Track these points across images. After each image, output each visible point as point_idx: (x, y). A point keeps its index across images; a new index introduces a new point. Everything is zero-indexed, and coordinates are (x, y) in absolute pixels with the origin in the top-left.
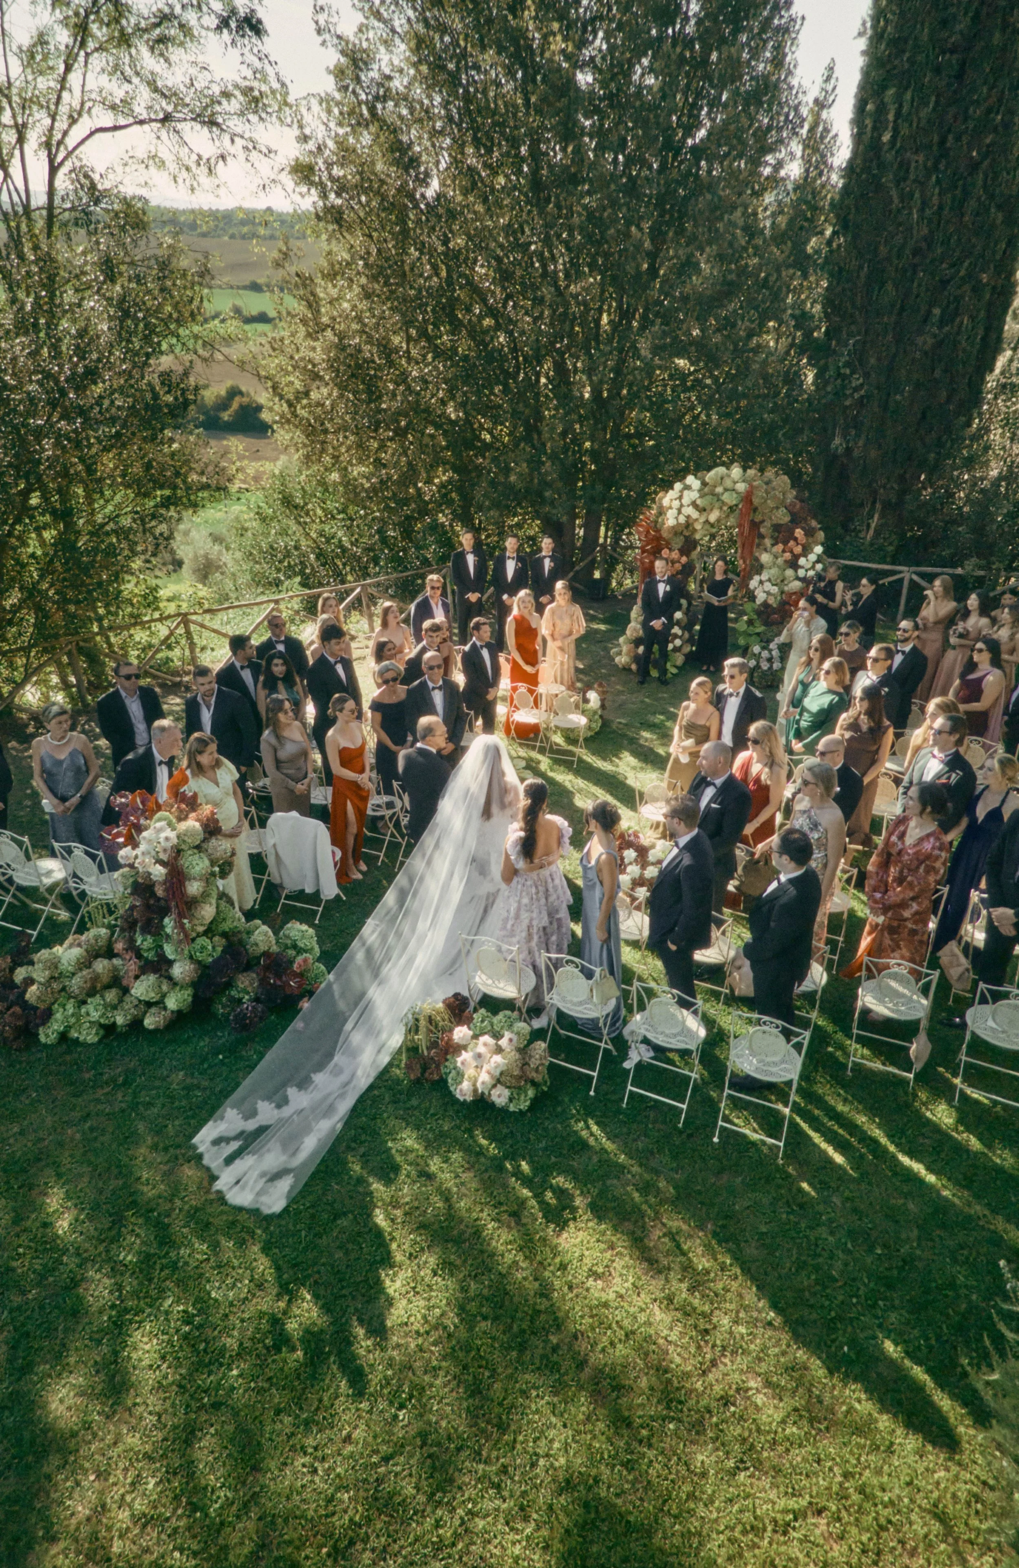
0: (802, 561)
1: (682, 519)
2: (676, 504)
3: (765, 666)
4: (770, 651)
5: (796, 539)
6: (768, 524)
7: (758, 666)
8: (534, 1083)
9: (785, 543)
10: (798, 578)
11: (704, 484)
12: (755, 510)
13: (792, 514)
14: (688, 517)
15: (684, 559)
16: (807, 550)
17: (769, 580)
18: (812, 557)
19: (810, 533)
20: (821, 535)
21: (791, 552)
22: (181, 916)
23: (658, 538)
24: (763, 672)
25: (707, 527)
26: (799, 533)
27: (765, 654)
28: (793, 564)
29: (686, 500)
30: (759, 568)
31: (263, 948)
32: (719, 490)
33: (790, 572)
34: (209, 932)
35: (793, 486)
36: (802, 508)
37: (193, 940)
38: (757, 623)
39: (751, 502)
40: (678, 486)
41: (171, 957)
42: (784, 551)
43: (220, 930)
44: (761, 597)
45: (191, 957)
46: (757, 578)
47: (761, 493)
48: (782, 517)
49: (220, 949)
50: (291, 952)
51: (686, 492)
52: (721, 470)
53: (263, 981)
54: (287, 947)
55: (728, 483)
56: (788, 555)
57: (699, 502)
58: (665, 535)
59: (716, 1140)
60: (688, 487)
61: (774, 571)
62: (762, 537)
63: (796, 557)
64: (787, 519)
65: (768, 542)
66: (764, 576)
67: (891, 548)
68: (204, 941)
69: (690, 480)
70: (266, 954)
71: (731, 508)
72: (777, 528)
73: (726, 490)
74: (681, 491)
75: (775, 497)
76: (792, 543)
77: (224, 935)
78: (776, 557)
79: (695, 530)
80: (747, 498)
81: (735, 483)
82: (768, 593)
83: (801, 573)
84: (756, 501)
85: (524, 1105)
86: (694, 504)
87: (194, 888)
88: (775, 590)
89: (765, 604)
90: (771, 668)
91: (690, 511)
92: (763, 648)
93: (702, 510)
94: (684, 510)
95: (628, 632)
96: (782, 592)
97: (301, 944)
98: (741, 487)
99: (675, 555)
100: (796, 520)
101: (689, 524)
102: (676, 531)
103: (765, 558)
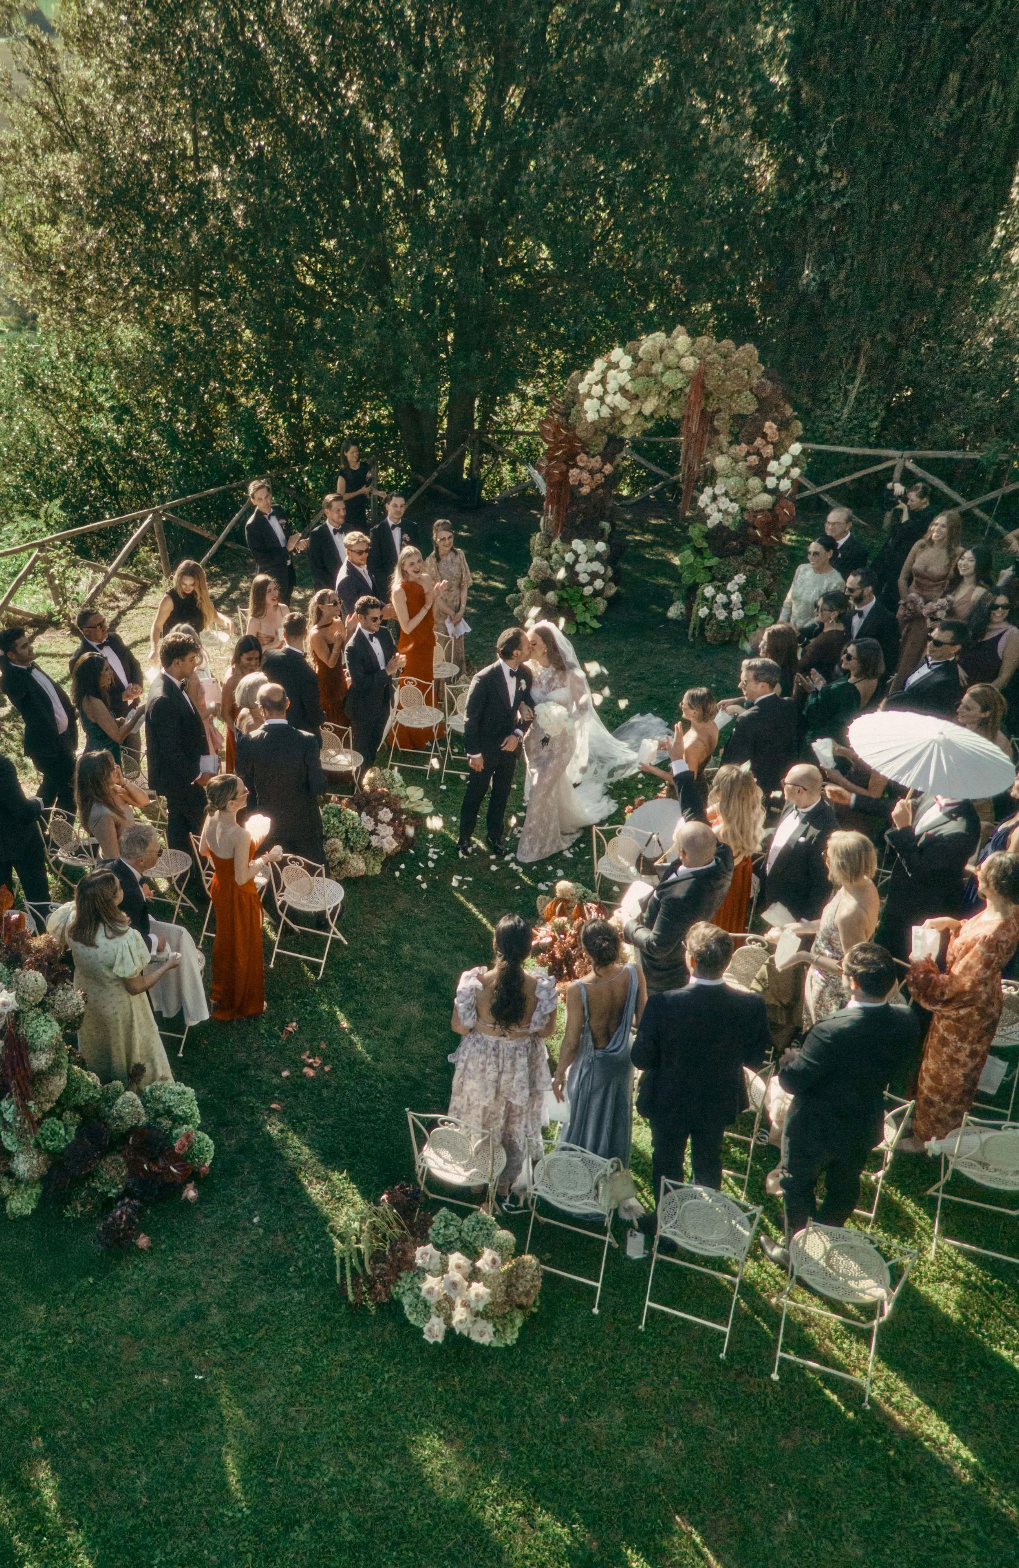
0: (773, 466)
1: (605, 412)
2: (598, 390)
3: (721, 615)
4: (728, 594)
5: (764, 436)
6: (725, 415)
7: (711, 616)
8: (521, 1307)
9: (750, 442)
10: (766, 490)
11: (637, 359)
12: (708, 396)
13: (760, 400)
14: (614, 409)
15: (608, 468)
16: (779, 450)
17: (726, 494)
18: (786, 459)
19: (784, 425)
20: (798, 427)
21: (758, 453)
22: (24, 1097)
23: (571, 439)
24: (719, 622)
25: (640, 420)
26: (770, 427)
27: (721, 598)
28: (761, 471)
29: (612, 385)
30: (710, 477)
31: (130, 1122)
32: (658, 368)
33: (754, 482)
34: (57, 1111)
35: (762, 360)
36: (774, 391)
37: (39, 1123)
38: (707, 553)
39: (703, 387)
40: (599, 364)
41: (13, 1149)
42: (749, 454)
43: (72, 1103)
44: (715, 518)
45: (37, 1145)
46: (708, 491)
47: (718, 371)
48: (747, 404)
49: (73, 1129)
50: (166, 1123)
51: (612, 373)
52: (659, 337)
53: (134, 1167)
54: (158, 1114)
55: (671, 358)
56: (753, 459)
57: (629, 387)
58: (580, 432)
59: (775, 1377)
60: (614, 366)
61: (733, 482)
62: (716, 432)
63: (765, 462)
64: (753, 408)
65: (724, 439)
66: (719, 489)
67: (875, 424)
68: (51, 1122)
69: (617, 354)
70: (134, 1130)
71: (672, 392)
72: (739, 419)
73: (668, 368)
74: (604, 373)
75: (738, 377)
76: (759, 441)
77: (77, 1109)
78: (736, 460)
79: (624, 426)
80: (698, 379)
81: (681, 357)
82: (726, 512)
83: (771, 482)
84: (710, 384)
85: (511, 1337)
86: (623, 390)
87: (41, 1061)
88: (734, 507)
89: (720, 527)
90: (729, 618)
91: (618, 400)
92: (718, 589)
93: (633, 398)
94: (608, 399)
95: (531, 573)
96: (743, 509)
97: (177, 1111)
98: (690, 363)
99: (596, 463)
100: (765, 408)
101: (616, 415)
102: (598, 428)
103: (721, 462)
